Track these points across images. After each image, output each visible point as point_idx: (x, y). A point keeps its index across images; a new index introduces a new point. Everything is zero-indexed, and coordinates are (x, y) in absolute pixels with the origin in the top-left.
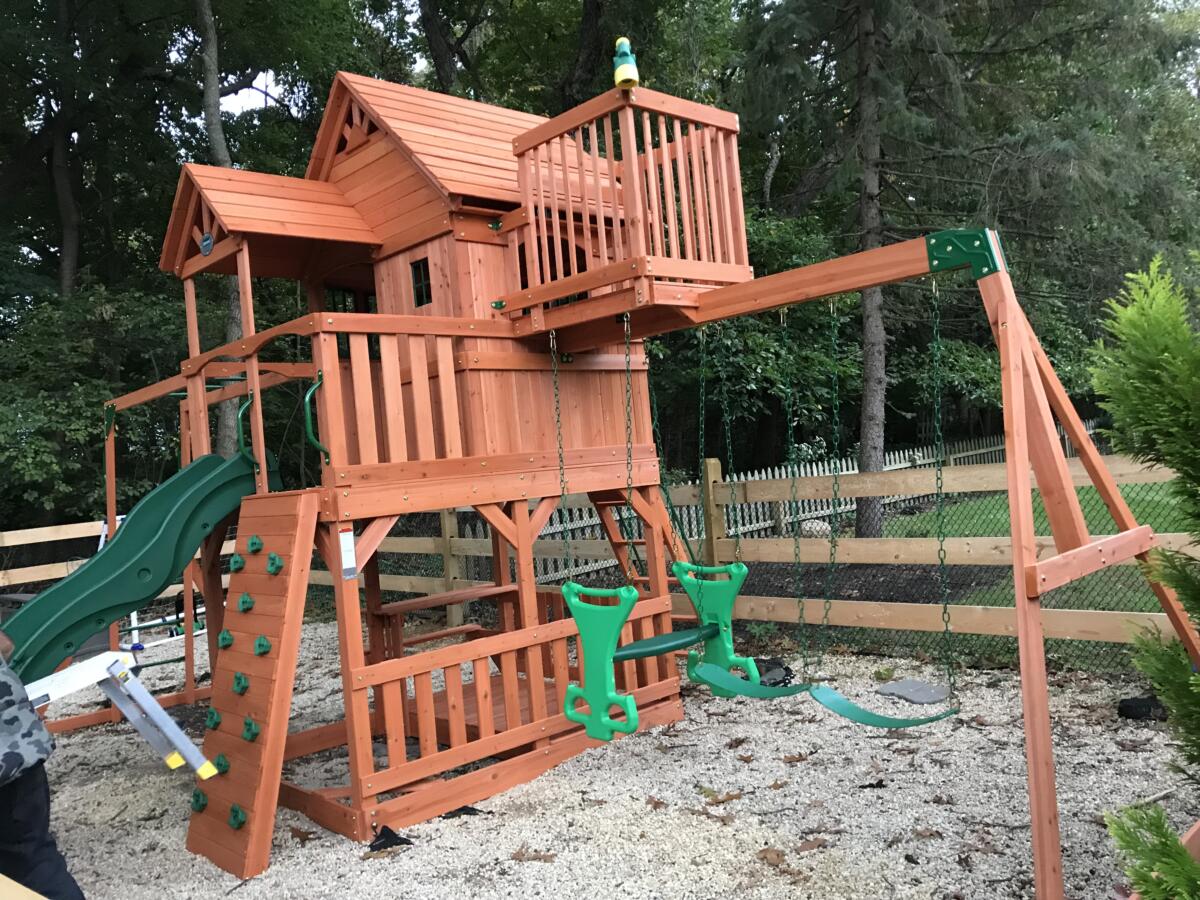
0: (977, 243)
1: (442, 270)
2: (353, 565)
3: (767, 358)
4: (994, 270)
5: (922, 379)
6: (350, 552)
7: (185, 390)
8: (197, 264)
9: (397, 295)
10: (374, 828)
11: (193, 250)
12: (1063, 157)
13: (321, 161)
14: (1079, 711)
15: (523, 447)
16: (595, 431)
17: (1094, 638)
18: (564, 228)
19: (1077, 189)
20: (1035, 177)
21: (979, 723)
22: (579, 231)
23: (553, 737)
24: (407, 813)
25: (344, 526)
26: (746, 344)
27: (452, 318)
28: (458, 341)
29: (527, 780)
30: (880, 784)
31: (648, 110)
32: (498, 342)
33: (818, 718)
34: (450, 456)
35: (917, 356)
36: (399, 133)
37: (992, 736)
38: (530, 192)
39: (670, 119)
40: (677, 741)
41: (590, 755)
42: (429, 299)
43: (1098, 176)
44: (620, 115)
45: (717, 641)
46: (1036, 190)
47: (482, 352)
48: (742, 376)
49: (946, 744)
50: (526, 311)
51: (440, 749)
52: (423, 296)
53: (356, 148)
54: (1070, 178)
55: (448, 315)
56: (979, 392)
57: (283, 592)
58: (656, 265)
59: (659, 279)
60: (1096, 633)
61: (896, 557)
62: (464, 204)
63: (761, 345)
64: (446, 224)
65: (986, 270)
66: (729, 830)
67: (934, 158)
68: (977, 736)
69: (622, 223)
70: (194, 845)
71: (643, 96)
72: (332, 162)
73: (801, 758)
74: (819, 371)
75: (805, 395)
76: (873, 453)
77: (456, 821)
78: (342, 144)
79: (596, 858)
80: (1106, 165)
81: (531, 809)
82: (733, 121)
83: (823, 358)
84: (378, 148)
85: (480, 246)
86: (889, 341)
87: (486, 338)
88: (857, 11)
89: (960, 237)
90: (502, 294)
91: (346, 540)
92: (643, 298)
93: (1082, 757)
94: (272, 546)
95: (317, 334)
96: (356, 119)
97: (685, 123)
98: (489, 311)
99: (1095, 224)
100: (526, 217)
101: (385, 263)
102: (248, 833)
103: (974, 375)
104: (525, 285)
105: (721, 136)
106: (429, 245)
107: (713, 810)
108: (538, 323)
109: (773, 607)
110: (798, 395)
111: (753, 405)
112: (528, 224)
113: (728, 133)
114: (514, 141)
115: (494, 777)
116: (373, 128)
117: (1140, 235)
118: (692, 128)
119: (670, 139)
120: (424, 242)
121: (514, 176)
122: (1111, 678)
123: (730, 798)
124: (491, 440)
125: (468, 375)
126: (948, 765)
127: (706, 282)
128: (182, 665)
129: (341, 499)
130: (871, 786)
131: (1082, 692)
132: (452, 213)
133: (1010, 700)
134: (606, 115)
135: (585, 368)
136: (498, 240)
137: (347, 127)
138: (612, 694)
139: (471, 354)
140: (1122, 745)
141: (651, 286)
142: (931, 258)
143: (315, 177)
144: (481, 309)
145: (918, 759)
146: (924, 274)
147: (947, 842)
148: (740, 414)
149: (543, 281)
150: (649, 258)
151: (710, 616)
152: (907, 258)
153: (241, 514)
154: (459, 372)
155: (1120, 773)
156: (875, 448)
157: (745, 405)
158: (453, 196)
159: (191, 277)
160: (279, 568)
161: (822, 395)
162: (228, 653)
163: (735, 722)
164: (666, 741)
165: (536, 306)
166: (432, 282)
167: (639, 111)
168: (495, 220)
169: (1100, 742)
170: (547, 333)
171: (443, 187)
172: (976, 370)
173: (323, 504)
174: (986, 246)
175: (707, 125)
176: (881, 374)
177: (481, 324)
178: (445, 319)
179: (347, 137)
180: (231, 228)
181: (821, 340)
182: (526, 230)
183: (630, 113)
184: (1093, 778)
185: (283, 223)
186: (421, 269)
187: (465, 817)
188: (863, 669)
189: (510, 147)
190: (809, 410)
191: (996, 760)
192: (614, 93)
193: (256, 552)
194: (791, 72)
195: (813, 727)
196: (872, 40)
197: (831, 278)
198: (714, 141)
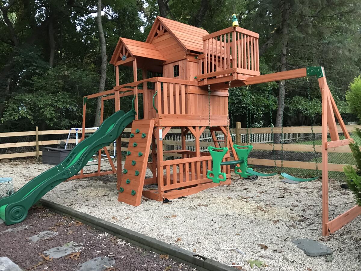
0: (319, 70)
1: (183, 68)
2: (162, 137)
3: (248, 98)
4: (322, 76)
5: (291, 107)
6: (161, 134)
7: (114, 93)
8: (120, 63)
9: (169, 73)
10: (163, 199)
11: (120, 59)
12: (339, 48)
13: (150, 38)
14: (331, 187)
15: (199, 113)
16: (215, 111)
17: (337, 171)
18: (211, 59)
19: (341, 56)
20: (330, 53)
21: (307, 188)
22: (215, 60)
23: (201, 184)
24: (170, 196)
25: (161, 128)
26: (242, 93)
27: (184, 80)
28: (186, 86)
29: (196, 193)
30: (283, 197)
31: (239, 32)
32: (195, 87)
33: (266, 185)
34: (183, 114)
35: (290, 100)
36: (174, 33)
37: (310, 190)
38: (206, 50)
39: (244, 35)
40: (231, 188)
41: (210, 189)
42: (178, 75)
43: (347, 53)
44: (233, 33)
45: (243, 164)
46: (331, 56)
47: (191, 89)
48: (241, 103)
49: (298, 191)
50: (203, 80)
51: (177, 183)
52: (176, 74)
53: (160, 36)
54: (340, 54)
55: (183, 79)
56: (307, 112)
57: (146, 142)
58: (239, 70)
59: (239, 73)
60: (337, 169)
61: (287, 149)
62: (190, 52)
63: (247, 94)
64: (185, 57)
65: (320, 76)
66: (248, 203)
67: (303, 45)
68: (306, 190)
69: (231, 60)
70: (120, 200)
71: (239, 29)
72: (153, 38)
73: (263, 192)
74: (262, 103)
75: (258, 109)
76: (279, 124)
77: (181, 199)
78: (156, 35)
79: (218, 206)
80: (350, 51)
81: (199, 198)
82: (258, 35)
83: (264, 99)
84: (166, 36)
85: (192, 63)
86: (286, 94)
87: (192, 86)
88: (284, 3)
89: (315, 68)
90: (196, 75)
91: (160, 131)
92: (235, 78)
93: (332, 195)
94: (142, 131)
95: (156, 82)
96: (161, 28)
97: (247, 36)
98: (193, 79)
99: (344, 66)
100: (205, 56)
101: (166, 65)
102: (137, 196)
103: (306, 107)
104: (203, 72)
105: (255, 39)
106: (179, 62)
107: (243, 200)
108: (206, 82)
109: (253, 161)
110: (256, 109)
111: (243, 111)
112: (205, 58)
113: (256, 38)
114: (203, 37)
115: (189, 191)
116: (166, 31)
117: (358, 70)
118: (248, 37)
119: (240, 38)
120: (178, 61)
121: (202, 46)
122: (340, 181)
123: (247, 198)
124: (192, 111)
125: (188, 94)
126: (299, 195)
127: (250, 75)
128: (98, 165)
129: (160, 121)
130: (281, 197)
131: (332, 183)
132: (187, 54)
133: (314, 184)
134: (229, 33)
135: (214, 95)
136: (196, 62)
137: (158, 30)
138: (220, 172)
139: (189, 89)
140: (342, 193)
141: (237, 75)
142: (307, 73)
143: (148, 42)
144: (191, 79)
145: (291, 194)
146: (305, 76)
147: (299, 208)
148: (239, 113)
149: (208, 72)
150: (237, 68)
151: (242, 158)
152: (301, 73)
153: (133, 124)
154: (186, 94)
155: (341, 198)
156: (280, 123)
157: (241, 111)
158: (188, 50)
159: (118, 66)
160: (145, 136)
161: (263, 110)
162: (129, 156)
163: (244, 185)
164: (228, 188)
165: (206, 78)
166: (179, 71)
167: (237, 32)
168: (196, 56)
169: (336, 192)
170: (207, 85)
171: (186, 48)
172: (306, 105)
173: (156, 122)
174: (321, 71)
175: (252, 36)
176: (283, 103)
177: (191, 82)
178: (182, 80)
179: (158, 33)
180: (134, 55)
181: (263, 94)
182: (204, 59)
183: (235, 33)
184: (334, 198)
185: (144, 54)
186: (176, 68)
187: (183, 199)
188: (276, 177)
189: (202, 39)
190: (259, 114)
191: (311, 195)
192: (232, 28)
193: (138, 133)
194: (266, 20)
195: (264, 187)
196: (288, 11)
197: (282, 76)
198: (253, 40)
